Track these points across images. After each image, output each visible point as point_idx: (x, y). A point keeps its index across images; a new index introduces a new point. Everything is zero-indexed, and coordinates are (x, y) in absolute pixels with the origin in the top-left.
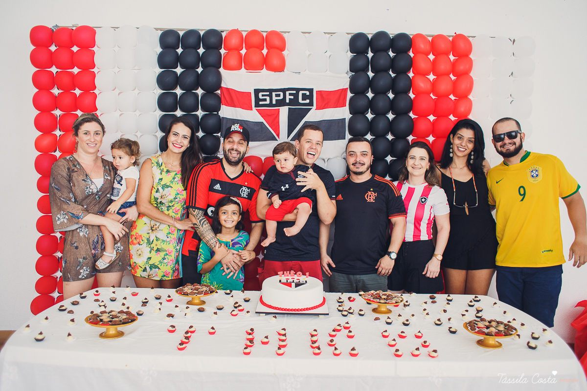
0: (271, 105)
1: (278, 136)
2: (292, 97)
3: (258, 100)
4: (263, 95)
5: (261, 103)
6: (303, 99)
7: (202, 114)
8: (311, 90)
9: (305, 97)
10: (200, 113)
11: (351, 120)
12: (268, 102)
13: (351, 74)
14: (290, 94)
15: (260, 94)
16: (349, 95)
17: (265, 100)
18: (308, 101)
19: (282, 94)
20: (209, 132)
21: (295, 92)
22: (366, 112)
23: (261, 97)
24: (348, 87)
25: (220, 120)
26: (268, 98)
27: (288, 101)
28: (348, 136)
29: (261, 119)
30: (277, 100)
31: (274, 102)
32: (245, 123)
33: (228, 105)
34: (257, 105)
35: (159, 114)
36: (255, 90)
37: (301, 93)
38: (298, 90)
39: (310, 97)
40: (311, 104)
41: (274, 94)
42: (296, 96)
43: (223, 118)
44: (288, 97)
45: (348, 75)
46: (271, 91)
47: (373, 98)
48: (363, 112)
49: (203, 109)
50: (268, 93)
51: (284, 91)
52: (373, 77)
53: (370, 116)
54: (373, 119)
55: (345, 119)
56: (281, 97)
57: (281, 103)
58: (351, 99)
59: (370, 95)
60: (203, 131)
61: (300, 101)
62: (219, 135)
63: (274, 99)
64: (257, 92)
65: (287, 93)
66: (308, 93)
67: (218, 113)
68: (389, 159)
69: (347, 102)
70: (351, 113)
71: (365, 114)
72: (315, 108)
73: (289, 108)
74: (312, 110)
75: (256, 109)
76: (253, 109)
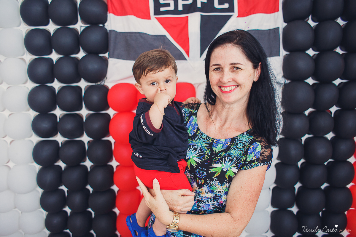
0: (176, 11)
1: (188, 53)
2: (205, 1)
3: (158, 5)
5: (162, 9)
6: (220, 3)
7: (83, 28)
10: (80, 26)
11: (285, 30)
12: (172, 8)
17: (168, 5)
18: (226, 6)
20: (92, 52)
22: (306, 18)
23: (162, 1)
25: (107, 34)
26: (172, 3)
27: (199, 5)
28: (283, 53)
29: (163, 32)
30: (184, 5)
31: (180, 8)
32: (142, 37)
33: (117, 13)
34: (157, 12)
35: (25, 29)
40: (231, 9)
43: (111, 31)
44: (200, 1)
48: (304, 18)
49: (85, 21)
53: (312, 23)
54: (317, 27)
55: (278, 28)
56: (190, 1)
57: (190, 8)
58: (286, 2)
60: (85, 50)
61: (217, 5)
62: (106, 55)
63: (181, 3)
67: (104, 25)
68: (337, 82)
69: (279, 5)
70: (285, 21)
71: (306, 20)
72: (237, 15)
73: (201, 15)
74: (232, 18)
75: (156, 18)
76: (151, 18)
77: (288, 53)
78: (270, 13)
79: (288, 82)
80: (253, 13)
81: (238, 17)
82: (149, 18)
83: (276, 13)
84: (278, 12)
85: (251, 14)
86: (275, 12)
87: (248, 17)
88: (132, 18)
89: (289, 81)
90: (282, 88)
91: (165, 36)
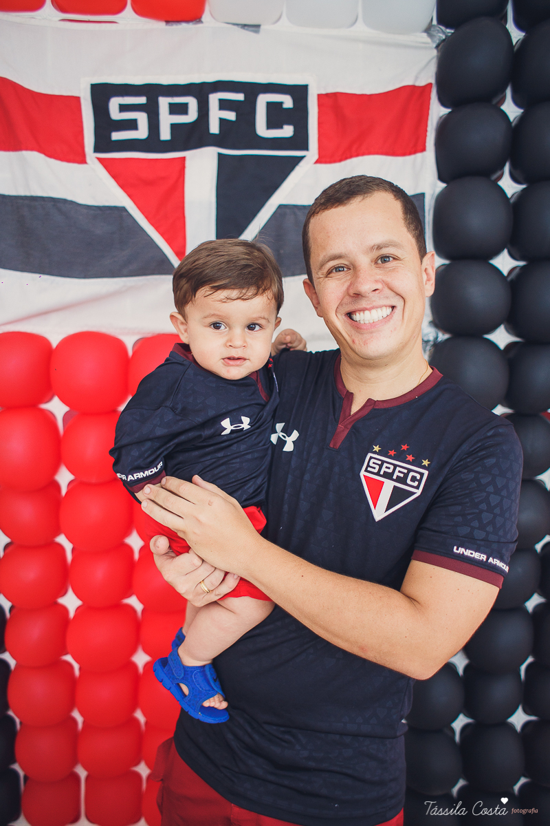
0: (153, 143)
2: (231, 116)
3: (104, 124)
4: (123, 108)
5: (116, 136)
6: (270, 125)
8: (299, 93)
9: (276, 116)
11: (442, 202)
12: (142, 133)
13: (444, 33)
14: (224, 105)
15: (114, 103)
16: (437, 111)
17: (132, 125)
18: (287, 131)
19: (192, 103)
21: (240, 97)
22: (494, 171)
23: (115, 114)
24: (433, 80)
26: (142, 118)
27: (214, 128)
29: (117, 197)
30: (174, 127)
31: (165, 135)
34: (103, 144)
36: (95, 88)
37: (263, 100)
38: (253, 90)
39: (298, 116)
40: (300, 141)
41: (164, 102)
42: (246, 111)
44: (216, 116)
45: (430, 36)
46: (153, 92)
47: (522, 119)
48: (489, 172)
50: (142, 100)
51: (201, 91)
52: (524, 42)
53: (509, 186)
54: (522, 195)
55: (423, 195)
56: (192, 116)
57: (190, 137)
58: (444, 127)
59: (512, 110)
61: (262, 130)
63: (166, 120)
64: (102, 93)
65: (214, 99)
66: (287, 101)
69: (428, 134)
70: (441, 178)
71: (494, 177)
72: (316, 157)
73: (220, 155)
74: (302, 163)
75: (98, 159)
76: (88, 159)
77: (447, 262)
78: (404, 154)
79: (442, 337)
80: (357, 155)
81: (317, 162)
82: (81, 159)
83: (419, 155)
84: (424, 153)
85: (351, 157)
86: (415, 152)
87: (343, 163)
88: (34, 158)
89: (447, 336)
90: (428, 353)
91: (123, 209)
